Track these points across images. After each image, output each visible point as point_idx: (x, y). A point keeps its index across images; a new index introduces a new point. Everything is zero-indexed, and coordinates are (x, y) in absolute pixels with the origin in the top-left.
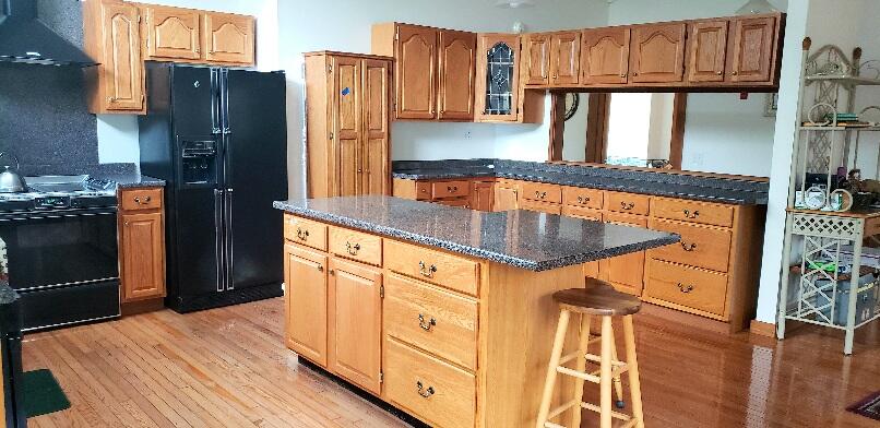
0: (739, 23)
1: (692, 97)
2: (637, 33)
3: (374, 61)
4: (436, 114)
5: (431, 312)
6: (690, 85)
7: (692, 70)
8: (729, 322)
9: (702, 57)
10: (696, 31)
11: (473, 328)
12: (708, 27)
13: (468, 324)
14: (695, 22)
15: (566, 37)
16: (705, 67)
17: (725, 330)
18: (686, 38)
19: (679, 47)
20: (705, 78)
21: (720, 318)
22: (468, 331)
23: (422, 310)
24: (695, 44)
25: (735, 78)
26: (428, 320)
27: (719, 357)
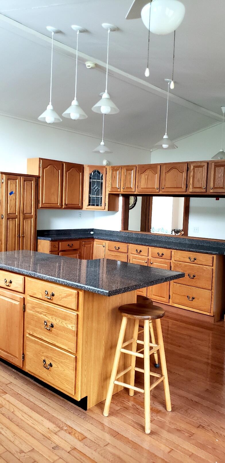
0: (213, 164)
1: (192, 200)
2: (164, 168)
3: (27, 178)
4: (62, 205)
5: (51, 319)
6: (190, 194)
7: (191, 186)
8: (213, 316)
9: (196, 180)
10: (192, 167)
11: (74, 329)
12: (198, 165)
13: (72, 327)
14: (192, 162)
15: (129, 168)
16: (197, 185)
17: (211, 320)
18: (188, 171)
19: (184, 174)
20: (198, 190)
21: (208, 314)
22: (72, 331)
23: (46, 318)
24: (192, 174)
25: (212, 191)
26: (49, 324)
27: (209, 336)
